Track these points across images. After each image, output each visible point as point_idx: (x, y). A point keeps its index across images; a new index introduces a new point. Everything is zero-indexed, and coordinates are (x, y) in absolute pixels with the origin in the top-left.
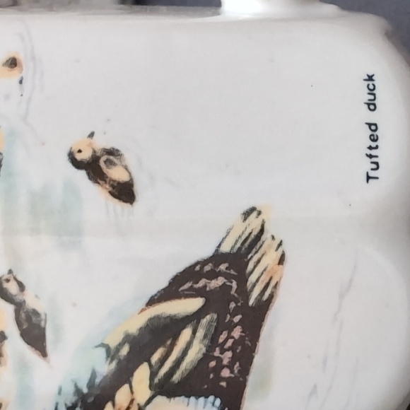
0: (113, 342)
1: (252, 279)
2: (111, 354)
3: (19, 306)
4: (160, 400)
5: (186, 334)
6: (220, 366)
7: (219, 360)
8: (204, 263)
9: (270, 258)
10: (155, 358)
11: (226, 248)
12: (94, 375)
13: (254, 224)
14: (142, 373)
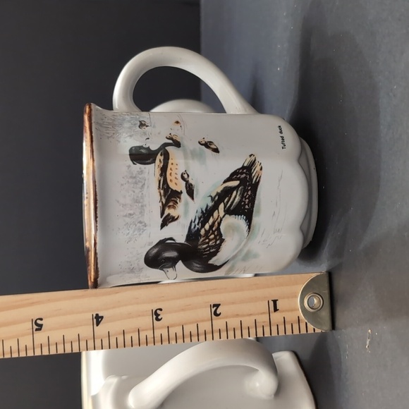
0: (213, 195)
1: (253, 175)
2: (213, 199)
3: (187, 182)
4: (227, 216)
5: (235, 192)
6: (245, 205)
7: (245, 202)
8: (239, 169)
9: (258, 168)
10: (226, 201)
11: (245, 165)
12: (207, 206)
13: (253, 158)
14: (222, 206)
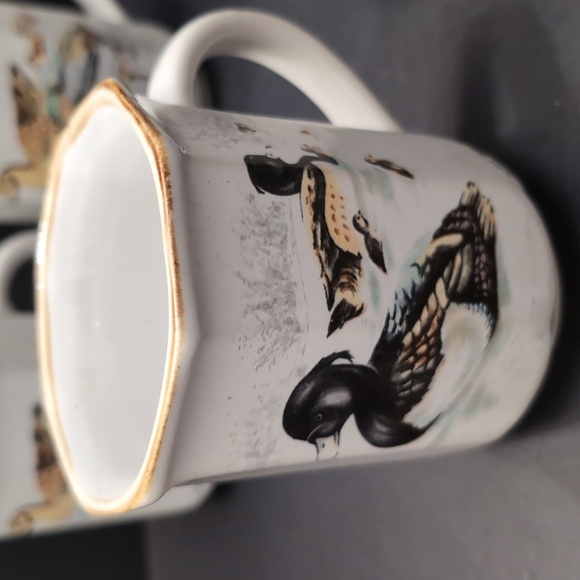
0: (421, 261)
1: (482, 221)
2: (421, 271)
3: (367, 235)
4: (453, 305)
5: (458, 259)
6: (481, 283)
7: (480, 276)
8: (455, 211)
9: (486, 210)
10: (446, 272)
11: (464, 202)
12: (414, 285)
13: (474, 190)
14: (440, 286)
